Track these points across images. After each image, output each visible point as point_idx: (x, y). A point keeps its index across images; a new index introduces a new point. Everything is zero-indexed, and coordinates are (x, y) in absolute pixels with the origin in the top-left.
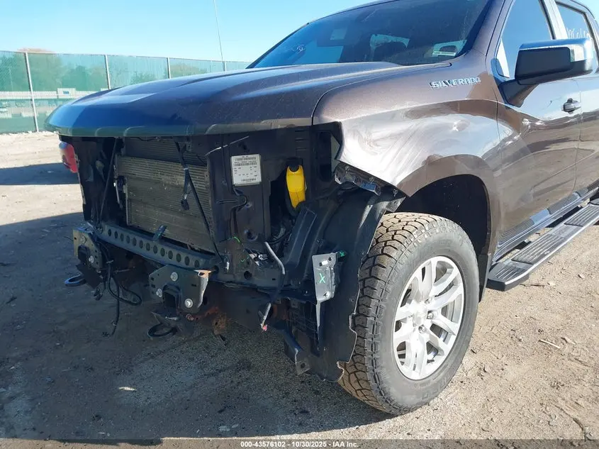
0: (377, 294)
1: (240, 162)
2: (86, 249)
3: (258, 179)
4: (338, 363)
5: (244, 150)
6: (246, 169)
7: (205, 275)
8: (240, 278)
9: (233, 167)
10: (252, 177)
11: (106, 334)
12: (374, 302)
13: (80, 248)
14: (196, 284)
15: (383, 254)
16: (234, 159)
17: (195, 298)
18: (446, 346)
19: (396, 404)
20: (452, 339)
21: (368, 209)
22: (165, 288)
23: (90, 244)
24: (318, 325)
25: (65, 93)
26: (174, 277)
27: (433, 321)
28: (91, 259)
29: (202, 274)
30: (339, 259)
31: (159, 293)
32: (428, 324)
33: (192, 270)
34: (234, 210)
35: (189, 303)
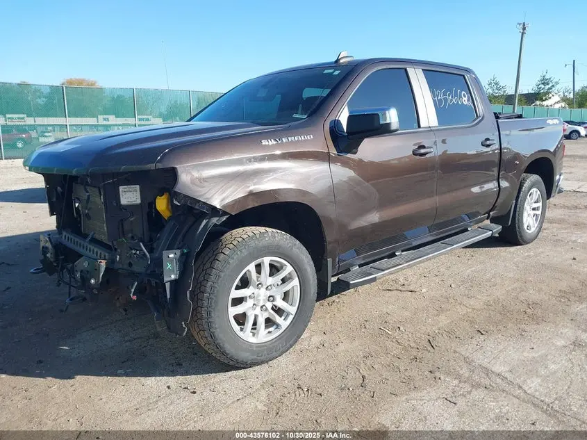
0: (213, 278)
1: (125, 190)
2: (47, 248)
3: (139, 201)
4: (183, 323)
5: (128, 182)
6: (129, 195)
7: (103, 264)
8: (126, 266)
9: (121, 193)
10: (134, 199)
11: (62, 311)
12: (209, 283)
13: (43, 247)
14: (97, 269)
15: (222, 252)
16: (121, 188)
17: (97, 278)
18: (284, 323)
19: (232, 357)
20: (291, 318)
21: (205, 222)
22: (81, 272)
23: (48, 245)
24: (168, 297)
25: (105, 119)
26: (86, 264)
27: (274, 303)
28: (48, 255)
29: (101, 262)
30: (182, 254)
31: (78, 275)
32: (269, 305)
33: (96, 260)
34: (122, 220)
35: (93, 281)
